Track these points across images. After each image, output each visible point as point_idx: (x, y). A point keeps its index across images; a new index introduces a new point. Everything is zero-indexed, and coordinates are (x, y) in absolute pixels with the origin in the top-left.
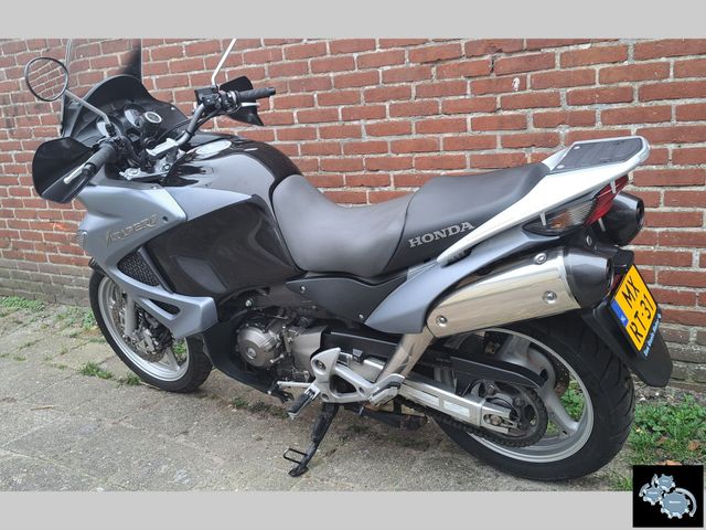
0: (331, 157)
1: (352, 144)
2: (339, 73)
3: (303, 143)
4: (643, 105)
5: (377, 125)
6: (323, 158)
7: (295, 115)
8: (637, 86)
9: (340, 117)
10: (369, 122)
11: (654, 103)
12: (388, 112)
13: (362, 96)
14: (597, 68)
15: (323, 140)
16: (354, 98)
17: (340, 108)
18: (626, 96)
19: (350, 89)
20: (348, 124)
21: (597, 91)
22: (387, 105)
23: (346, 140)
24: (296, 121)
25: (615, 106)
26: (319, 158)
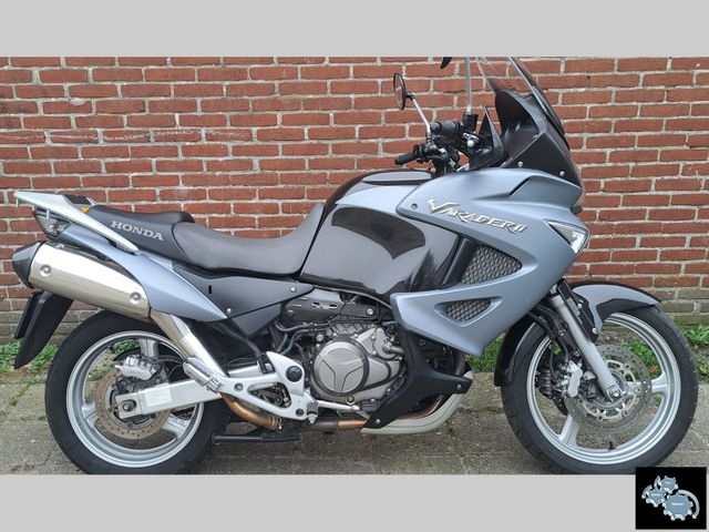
0: (342, 171)
1: (366, 159)
2: (361, 96)
3: (312, 158)
4: (617, 135)
5: (396, 143)
6: (334, 171)
7: (306, 131)
8: (614, 121)
9: (357, 135)
10: (387, 141)
11: (624, 134)
12: (407, 132)
13: (383, 118)
14: (589, 106)
15: (335, 156)
16: (375, 118)
17: (357, 128)
18: (606, 127)
19: (371, 110)
20: (363, 141)
21: (587, 123)
22: (407, 126)
23: (361, 156)
24: (307, 137)
25: (597, 135)
26: (328, 172)
